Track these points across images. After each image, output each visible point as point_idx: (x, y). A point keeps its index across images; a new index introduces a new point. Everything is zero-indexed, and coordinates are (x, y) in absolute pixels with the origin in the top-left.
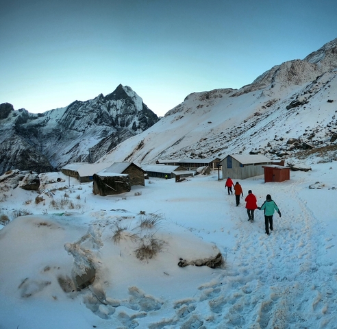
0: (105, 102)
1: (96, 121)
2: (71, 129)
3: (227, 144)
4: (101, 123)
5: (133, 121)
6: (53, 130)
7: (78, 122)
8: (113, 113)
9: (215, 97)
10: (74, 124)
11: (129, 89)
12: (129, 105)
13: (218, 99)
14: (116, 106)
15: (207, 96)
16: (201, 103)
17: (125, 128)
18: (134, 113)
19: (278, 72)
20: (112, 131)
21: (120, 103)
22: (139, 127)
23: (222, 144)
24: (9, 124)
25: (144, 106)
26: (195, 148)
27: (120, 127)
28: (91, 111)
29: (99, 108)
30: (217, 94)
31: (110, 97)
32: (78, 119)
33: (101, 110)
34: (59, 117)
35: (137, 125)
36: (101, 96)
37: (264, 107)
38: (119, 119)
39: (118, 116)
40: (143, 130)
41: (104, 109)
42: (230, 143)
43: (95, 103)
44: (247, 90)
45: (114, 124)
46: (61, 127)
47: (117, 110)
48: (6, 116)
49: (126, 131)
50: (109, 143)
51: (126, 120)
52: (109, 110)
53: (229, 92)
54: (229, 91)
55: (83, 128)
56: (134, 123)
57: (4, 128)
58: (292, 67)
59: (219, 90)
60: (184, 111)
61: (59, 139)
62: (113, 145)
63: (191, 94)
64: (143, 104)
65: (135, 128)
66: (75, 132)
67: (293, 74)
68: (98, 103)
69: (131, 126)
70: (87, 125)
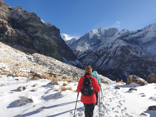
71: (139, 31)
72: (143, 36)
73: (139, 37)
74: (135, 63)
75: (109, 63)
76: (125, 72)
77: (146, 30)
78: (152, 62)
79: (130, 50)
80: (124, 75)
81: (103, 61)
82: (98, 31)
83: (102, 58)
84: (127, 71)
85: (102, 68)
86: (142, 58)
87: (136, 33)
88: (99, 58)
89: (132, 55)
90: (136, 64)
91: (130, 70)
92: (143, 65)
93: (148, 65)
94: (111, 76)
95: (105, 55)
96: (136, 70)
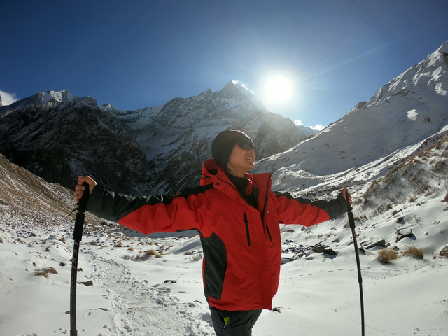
2: (170, 126)
4: (215, 117)
6: (147, 126)
7: (180, 119)
10: (174, 122)
14: (228, 104)
21: (233, 102)
28: (197, 107)
29: (209, 103)
32: (179, 116)
33: (212, 104)
34: (154, 115)
46: (156, 124)
47: (231, 108)
66: (177, 129)
68: (206, 98)
71: (129, 112)
72: (134, 120)
73: (128, 121)
74: (103, 145)
75: (44, 136)
76: (73, 160)
77: (140, 113)
78: (137, 149)
79: (98, 118)
80: (69, 167)
81: (31, 131)
82: (63, 96)
83: (33, 125)
84: (79, 159)
85: (20, 145)
86: (119, 137)
87: (125, 114)
88: (27, 124)
89: (100, 128)
90: (105, 148)
91: (86, 158)
92: (118, 153)
93: (127, 154)
94: (37, 167)
95: (41, 120)
96: (101, 159)
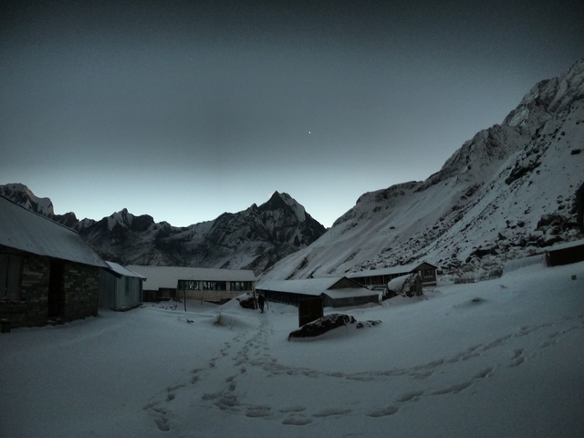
0: (259, 213)
1: (249, 236)
2: (220, 245)
3: (423, 251)
4: (255, 238)
5: (295, 235)
6: (199, 245)
7: (228, 237)
8: (270, 225)
9: (396, 195)
10: (223, 240)
11: (287, 196)
12: (290, 216)
13: (400, 196)
14: (272, 217)
15: (384, 195)
16: (379, 205)
17: (285, 243)
18: (295, 224)
19: (473, 147)
20: (269, 247)
21: (277, 214)
22: (303, 242)
23: (414, 252)
24: (148, 238)
25: (308, 216)
26: (375, 261)
27: (278, 242)
28: (244, 224)
29: (253, 220)
30: (397, 191)
31: (265, 206)
32: (228, 233)
33: (255, 223)
34: (206, 232)
35: (300, 239)
36: (255, 205)
37: (463, 197)
38: (278, 233)
39: (275, 229)
40: (308, 245)
41: (258, 221)
42: (427, 248)
43: (248, 215)
44: (435, 180)
45: (271, 239)
46: (208, 242)
47: (275, 222)
48: (145, 228)
49: (286, 247)
50: (266, 262)
51: (286, 234)
52: (264, 221)
53: (413, 186)
54: (413, 184)
55: (234, 243)
56: (297, 237)
57: (143, 242)
58: (490, 137)
59: (399, 185)
60: (358, 216)
61: (206, 257)
62: (271, 264)
63: (364, 195)
64: (306, 213)
65: (297, 243)
66: (225, 248)
67: (494, 145)
68: (251, 214)
69: (292, 240)
70: (238, 241)
87: (180, 232)
